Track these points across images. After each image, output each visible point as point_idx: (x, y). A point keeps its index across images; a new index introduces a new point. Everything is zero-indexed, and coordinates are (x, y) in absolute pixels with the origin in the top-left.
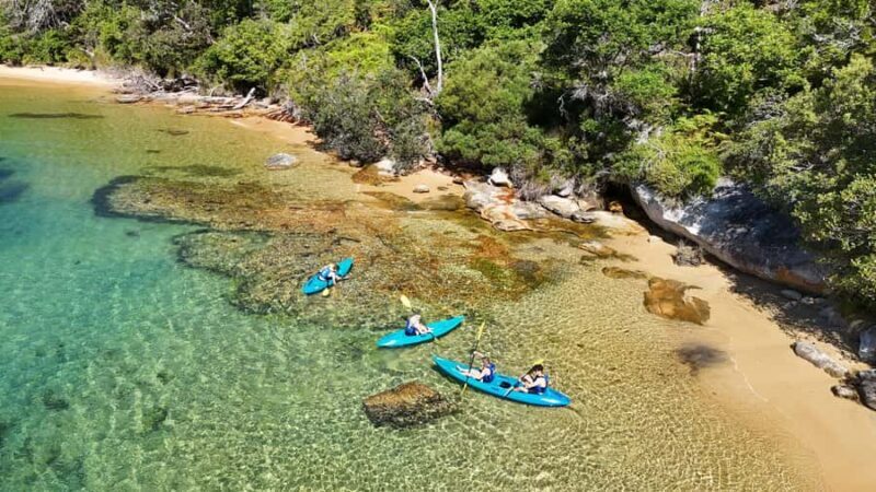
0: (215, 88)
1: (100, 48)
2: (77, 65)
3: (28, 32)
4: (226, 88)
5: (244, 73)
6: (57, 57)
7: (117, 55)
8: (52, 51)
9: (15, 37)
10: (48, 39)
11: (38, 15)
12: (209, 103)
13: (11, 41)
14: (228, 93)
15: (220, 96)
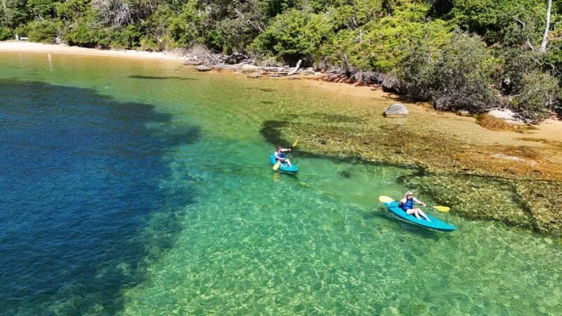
0: (269, 60)
1: (167, 37)
2: (147, 48)
3: (113, 27)
4: (278, 60)
5: (295, 48)
6: (133, 43)
7: (180, 40)
8: (130, 39)
9: (106, 29)
10: (127, 32)
11: (122, 15)
12: (267, 71)
13: (104, 32)
14: (279, 64)
15: (273, 66)
